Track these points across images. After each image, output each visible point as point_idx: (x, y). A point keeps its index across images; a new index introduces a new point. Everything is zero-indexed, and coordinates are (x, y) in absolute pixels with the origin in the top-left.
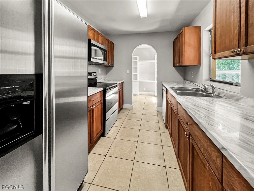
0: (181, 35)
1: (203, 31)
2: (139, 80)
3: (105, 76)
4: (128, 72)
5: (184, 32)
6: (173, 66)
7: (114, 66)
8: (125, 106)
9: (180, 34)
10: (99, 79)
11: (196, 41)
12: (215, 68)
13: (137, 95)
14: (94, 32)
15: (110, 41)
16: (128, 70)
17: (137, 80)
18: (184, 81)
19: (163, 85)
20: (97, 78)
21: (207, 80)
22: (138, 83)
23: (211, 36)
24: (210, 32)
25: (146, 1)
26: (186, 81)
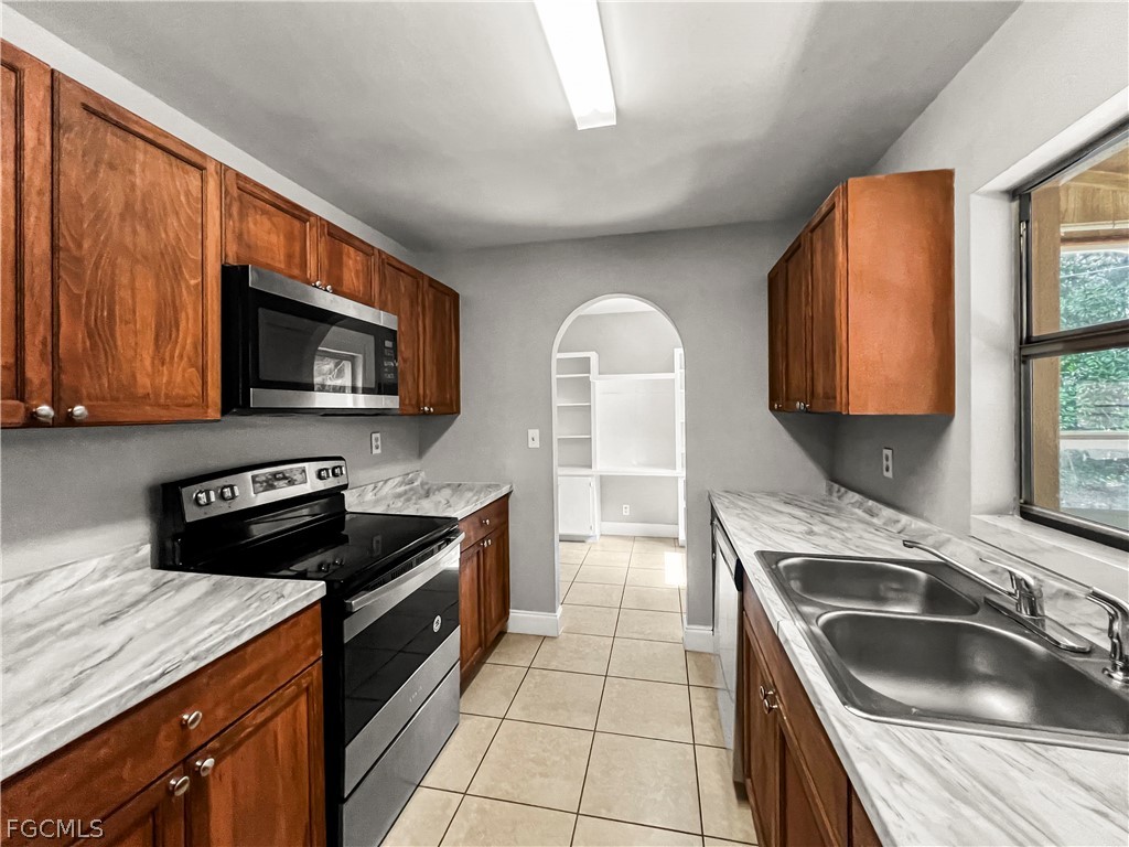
0: (823, 232)
1: (974, 198)
2: (601, 465)
3: (414, 465)
4: (530, 439)
5: (845, 212)
6: (771, 408)
7: (458, 412)
8: (520, 620)
9: (812, 231)
10: (371, 487)
11: (920, 260)
12: (1051, 435)
13: (589, 541)
14: (297, 224)
15: (431, 280)
16: (534, 433)
17: (590, 467)
18: (830, 491)
19: (716, 522)
20: (345, 487)
21: (1000, 512)
22: (594, 484)
23: (1023, 226)
24: (1015, 204)
25: (598, 4)
26: (843, 489)
